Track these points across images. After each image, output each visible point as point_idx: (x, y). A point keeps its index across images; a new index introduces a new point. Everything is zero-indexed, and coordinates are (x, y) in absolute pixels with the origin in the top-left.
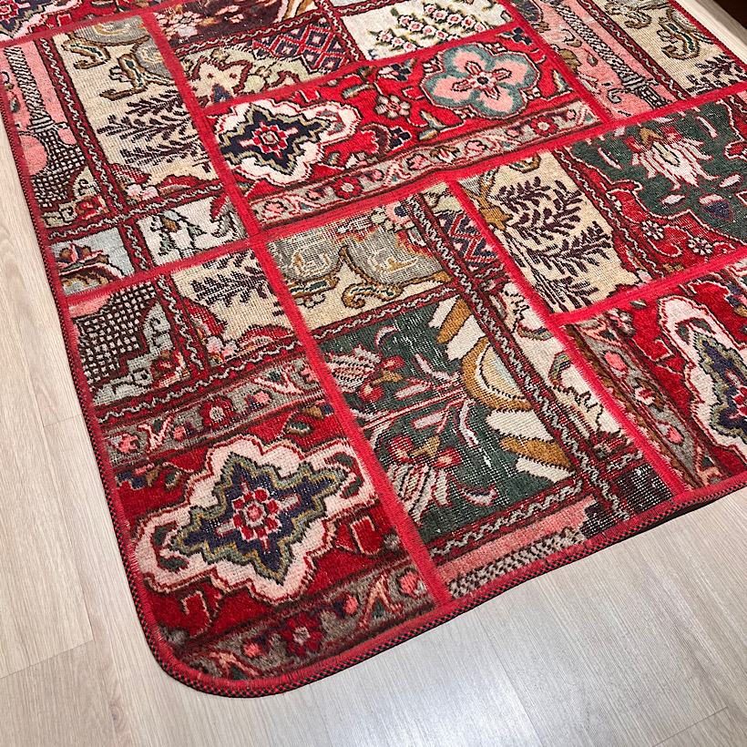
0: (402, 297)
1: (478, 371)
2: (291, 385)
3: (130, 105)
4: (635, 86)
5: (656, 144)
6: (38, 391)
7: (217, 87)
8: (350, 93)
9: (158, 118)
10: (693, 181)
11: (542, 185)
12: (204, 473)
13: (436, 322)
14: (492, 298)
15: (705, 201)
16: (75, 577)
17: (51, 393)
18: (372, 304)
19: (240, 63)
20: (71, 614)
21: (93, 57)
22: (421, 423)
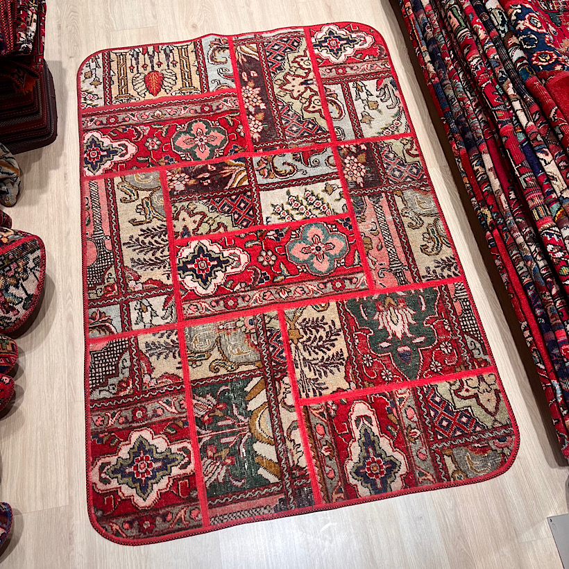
0: (237, 371)
1: (258, 419)
2: (174, 408)
3: (142, 230)
4: (395, 269)
5: (391, 308)
6: (69, 384)
7: (185, 228)
8: (249, 245)
9: (153, 241)
10: (399, 335)
11: (324, 321)
12: (127, 442)
13: (248, 389)
14: (277, 382)
15: (400, 349)
16: (67, 476)
17: (74, 387)
18: (223, 372)
19: (201, 213)
20: (62, 492)
21: (130, 196)
22: (224, 440)
